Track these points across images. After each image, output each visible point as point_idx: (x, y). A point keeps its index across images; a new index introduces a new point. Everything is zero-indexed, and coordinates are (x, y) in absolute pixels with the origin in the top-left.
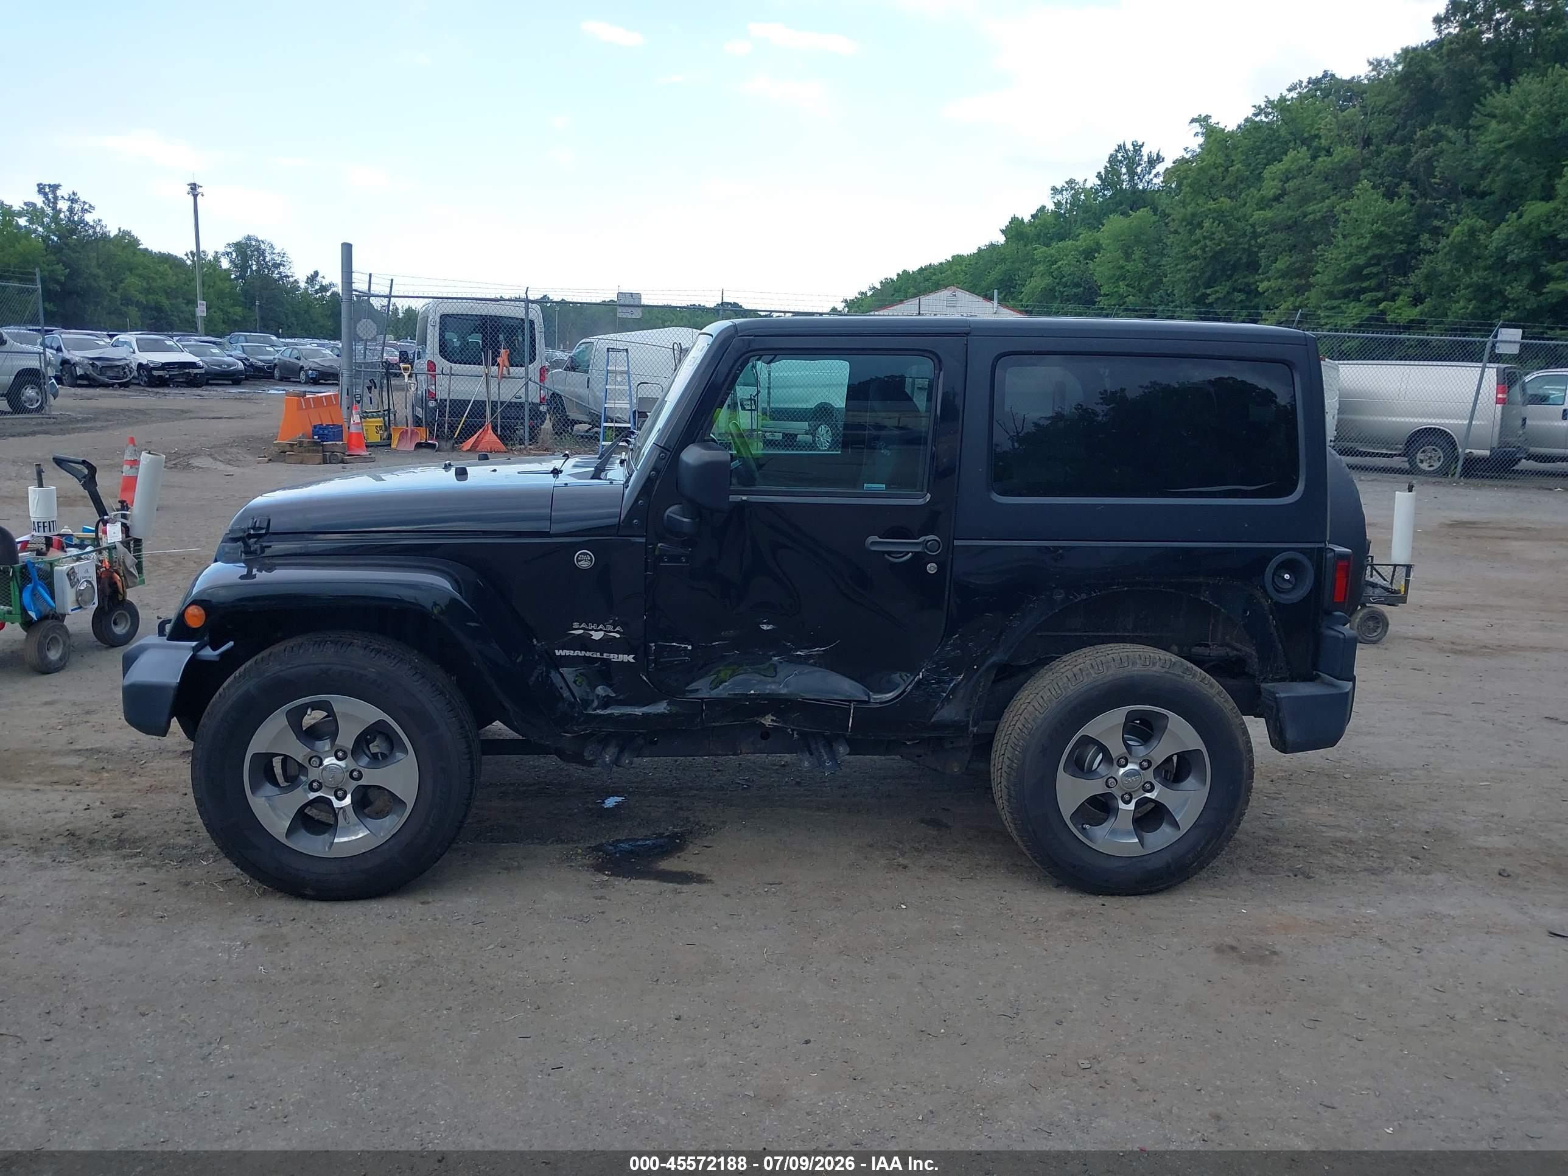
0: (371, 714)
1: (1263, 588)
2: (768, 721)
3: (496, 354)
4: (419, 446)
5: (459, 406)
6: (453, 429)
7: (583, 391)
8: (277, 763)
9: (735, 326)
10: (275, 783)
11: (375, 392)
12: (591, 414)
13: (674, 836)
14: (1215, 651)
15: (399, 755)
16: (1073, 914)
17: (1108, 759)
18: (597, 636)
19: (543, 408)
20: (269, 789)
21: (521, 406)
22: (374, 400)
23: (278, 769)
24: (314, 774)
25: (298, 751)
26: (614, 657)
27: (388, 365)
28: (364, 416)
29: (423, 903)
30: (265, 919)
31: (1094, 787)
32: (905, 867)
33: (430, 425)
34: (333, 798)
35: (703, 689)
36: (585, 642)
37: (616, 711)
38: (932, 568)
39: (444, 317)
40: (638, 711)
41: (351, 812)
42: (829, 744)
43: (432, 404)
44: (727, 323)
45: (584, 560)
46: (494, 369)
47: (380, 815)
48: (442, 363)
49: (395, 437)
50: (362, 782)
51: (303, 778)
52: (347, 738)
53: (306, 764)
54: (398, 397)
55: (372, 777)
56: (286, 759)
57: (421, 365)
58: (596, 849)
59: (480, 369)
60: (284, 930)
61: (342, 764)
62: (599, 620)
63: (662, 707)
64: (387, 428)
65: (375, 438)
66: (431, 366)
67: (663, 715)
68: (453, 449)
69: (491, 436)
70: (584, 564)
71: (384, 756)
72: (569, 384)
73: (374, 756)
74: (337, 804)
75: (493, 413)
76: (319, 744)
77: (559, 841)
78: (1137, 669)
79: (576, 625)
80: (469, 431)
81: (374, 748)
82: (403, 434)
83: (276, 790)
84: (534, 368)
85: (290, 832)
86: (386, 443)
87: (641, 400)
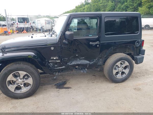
0: (25, 73)
1: (135, 45)
2: (77, 67)
3: (25, 22)
4: (17, 33)
5: (21, 28)
6: (21, 31)
7: (35, 25)
8: (11, 81)
9: (71, 14)
10: (12, 84)
11: (11, 27)
12: (36, 28)
13: (65, 82)
14: (127, 53)
15: (30, 78)
16: (116, 86)
17: (118, 67)
18: (55, 58)
19: (31, 28)
20: (11, 85)
21: (28, 28)
22: (11, 28)
23: (12, 82)
24: (17, 82)
25: (14, 79)
26: (57, 61)
27: (12, 24)
28: (10, 30)
29: (35, 97)
30: (13, 103)
31: (117, 71)
32: (94, 82)
33: (18, 30)
34: (20, 85)
35: (69, 64)
36: (53, 60)
37: (58, 68)
38: (98, 46)
39: (18, 18)
40: (61, 68)
41: (23, 87)
42: (84, 69)
43: (18, 28)
44: (69, 14)
45: (52, 48)
46: (25, 24)
47: (27, 86)
48: (18, 23)
49: (14, 32)
50: (25, 82)
51: (16, 83)
52: (22, 77)
53: (16, 81)
54: (14, 27)
55: (26, 81)
56: (12, 81)
57: (16, 24)
58: (55, 85)
59: (23, 24)
60: (16, 105)
61: (21, 80)
62: (55, 56)
63: (64, 67)
64: (13, 31)
65: (12, 32)
66: (17, 24)
67: (64, 68)
68: (21, 33)
69: (25, 31)
70: (52, 49)
71: (27, 78)
72: (33, 25)
73: (26, 79)
74: (21, 86)
75: (25, 28)
76: (17, 78)
77: (50, 84)
78: (122, 56)
79: (52, 57)
80: (23, 31)
81: (26, 77)
82: (15, 31)
83: (12, 85)
84: (29, 23)
85: (15, 91)
86: (13, 33)
87: (42, 26)
